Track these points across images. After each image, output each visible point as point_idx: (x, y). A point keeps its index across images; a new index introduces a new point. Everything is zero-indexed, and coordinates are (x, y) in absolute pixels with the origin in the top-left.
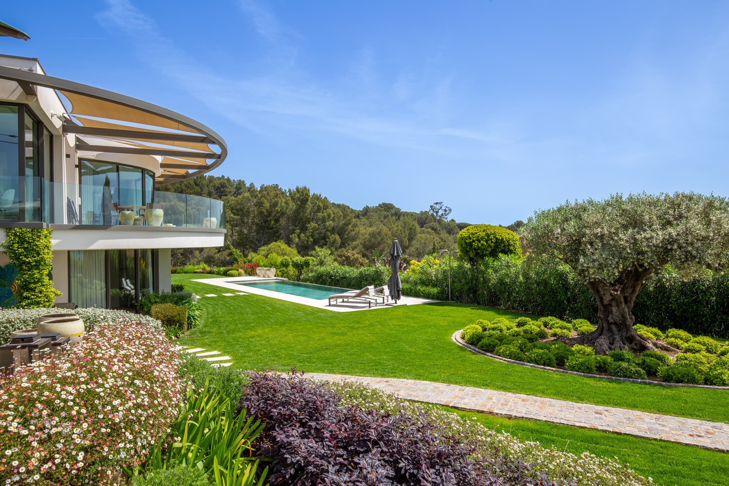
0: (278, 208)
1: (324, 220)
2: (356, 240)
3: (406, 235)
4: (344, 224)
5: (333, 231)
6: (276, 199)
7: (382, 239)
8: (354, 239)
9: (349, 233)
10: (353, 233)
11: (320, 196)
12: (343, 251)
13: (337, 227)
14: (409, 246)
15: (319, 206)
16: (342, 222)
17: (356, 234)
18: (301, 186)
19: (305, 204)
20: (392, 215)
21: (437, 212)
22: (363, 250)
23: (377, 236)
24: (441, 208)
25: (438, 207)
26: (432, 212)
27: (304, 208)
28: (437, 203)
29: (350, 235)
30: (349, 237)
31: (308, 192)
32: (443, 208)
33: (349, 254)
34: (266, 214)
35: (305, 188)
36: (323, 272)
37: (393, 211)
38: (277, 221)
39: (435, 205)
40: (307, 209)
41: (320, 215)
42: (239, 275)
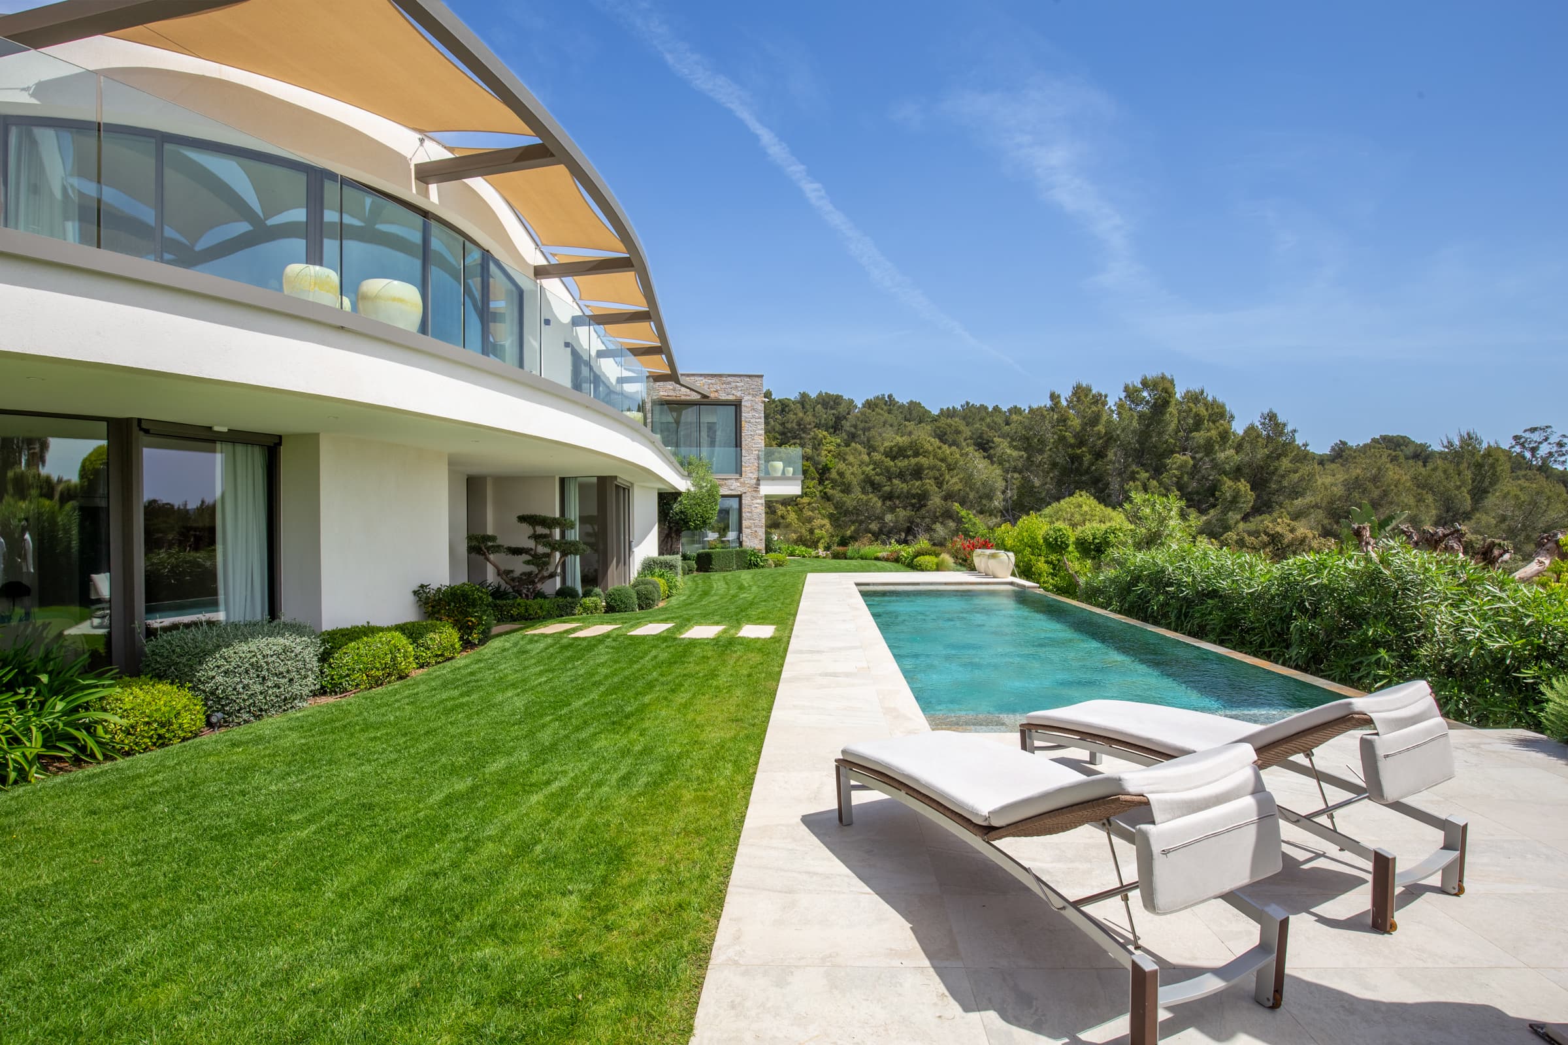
0: (1101, 428)
1: (1208, 448)
2: (1302, 495)
3: (1464, 483)
4: (1268, 457)
5: (1237, 473)
6: (1094, 408)
7: (1385, 494)
8: (1295, 493)
9: (1283, 476)
10: (1295, 477)
11: (1202, 392)
12: (1266, 522)
13: (1250, 465)
14: (1475, 509)
15: (1197, 415)
16: (1262, 453)
17: (1302, 479)
18: (1152, 373)
19: (1163, 413)
20: (1407, 458)
21: (1534, 450)
22: (1326, 522)
23: (1370, 485)
24: (1546, 439)
25: (1536, 437)
26: (1518, 449)
27: (1159, 422)
28: (1533, 430)
29: (1285, 483)
30: (1280, 490)
31: (1168, 385)
32: (1554, 439)
33: (1278, 529)
34: (1072, 441)
35: (1163, 378)
36: (1142, 568)
37: (1409, 451)
38: (1100, 455)
39: (1527, 435)
40: (1168, 424)
41: (1200, 437)
42: (939, 568)
